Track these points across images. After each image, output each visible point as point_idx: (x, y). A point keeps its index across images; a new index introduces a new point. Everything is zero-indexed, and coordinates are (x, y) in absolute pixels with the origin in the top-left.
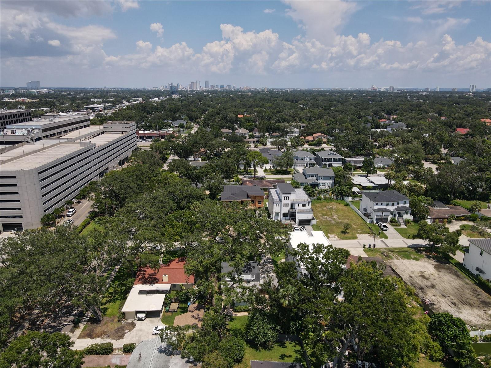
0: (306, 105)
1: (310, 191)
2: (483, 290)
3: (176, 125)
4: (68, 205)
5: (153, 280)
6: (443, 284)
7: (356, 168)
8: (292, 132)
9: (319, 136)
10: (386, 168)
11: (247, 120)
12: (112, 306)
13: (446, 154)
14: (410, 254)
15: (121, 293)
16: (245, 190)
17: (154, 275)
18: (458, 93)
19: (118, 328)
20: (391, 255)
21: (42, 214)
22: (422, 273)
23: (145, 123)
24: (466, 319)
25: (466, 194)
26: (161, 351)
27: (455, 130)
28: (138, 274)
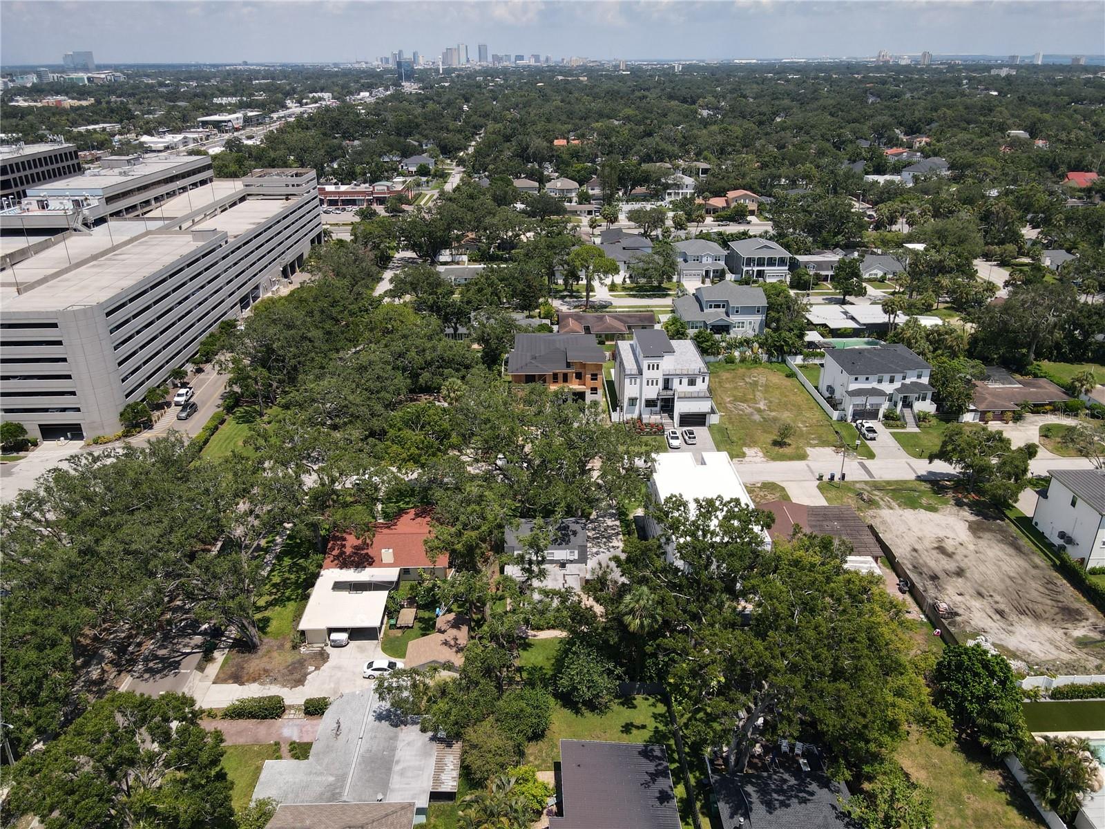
0: (717, 108)
1: (709, 344)
2: (1069, 581)
3: (410, 169)
4: (175, 378)
5: (362, 560)
6: (982, 568)
7: (820, 279)
8: (678, 186)
9: (740, 197)
10: (889, 279)
11: (576, 154)
12: (279, 613)
13: (1035, 243)
14: (919, 497)
15: (297, 585)
16: (563, 349)
17: (363, 549)
18: (1086, 69)
19: (293, 663)
20: (877, 498)
21: (120, 404)
22: (940, 540)
23: (339, 165)
24: (1022, 647)
25: (1066, 349)
26: (380, 717)
27: (1063, 176)
28: (330, 545)
